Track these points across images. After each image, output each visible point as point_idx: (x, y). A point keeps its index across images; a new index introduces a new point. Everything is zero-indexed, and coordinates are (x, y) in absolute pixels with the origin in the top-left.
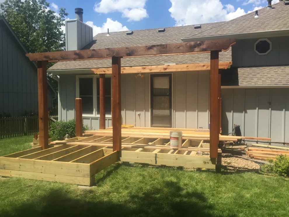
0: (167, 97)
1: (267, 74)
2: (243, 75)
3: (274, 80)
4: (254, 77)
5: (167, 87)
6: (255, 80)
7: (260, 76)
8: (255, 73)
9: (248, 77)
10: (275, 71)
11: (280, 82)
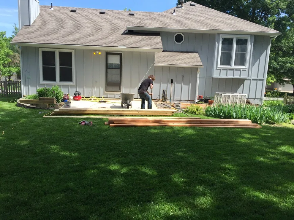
0: (119, 70)
1: (181, 58)
2: (167, 57)
3: (185, 62)
4: (174, 59)
5: (118, 62)
6: (175, 61)
7: (177, 59)
8: (175, 56)
9: (171, 59)
10: (186, 55)
11: (189, 63)
